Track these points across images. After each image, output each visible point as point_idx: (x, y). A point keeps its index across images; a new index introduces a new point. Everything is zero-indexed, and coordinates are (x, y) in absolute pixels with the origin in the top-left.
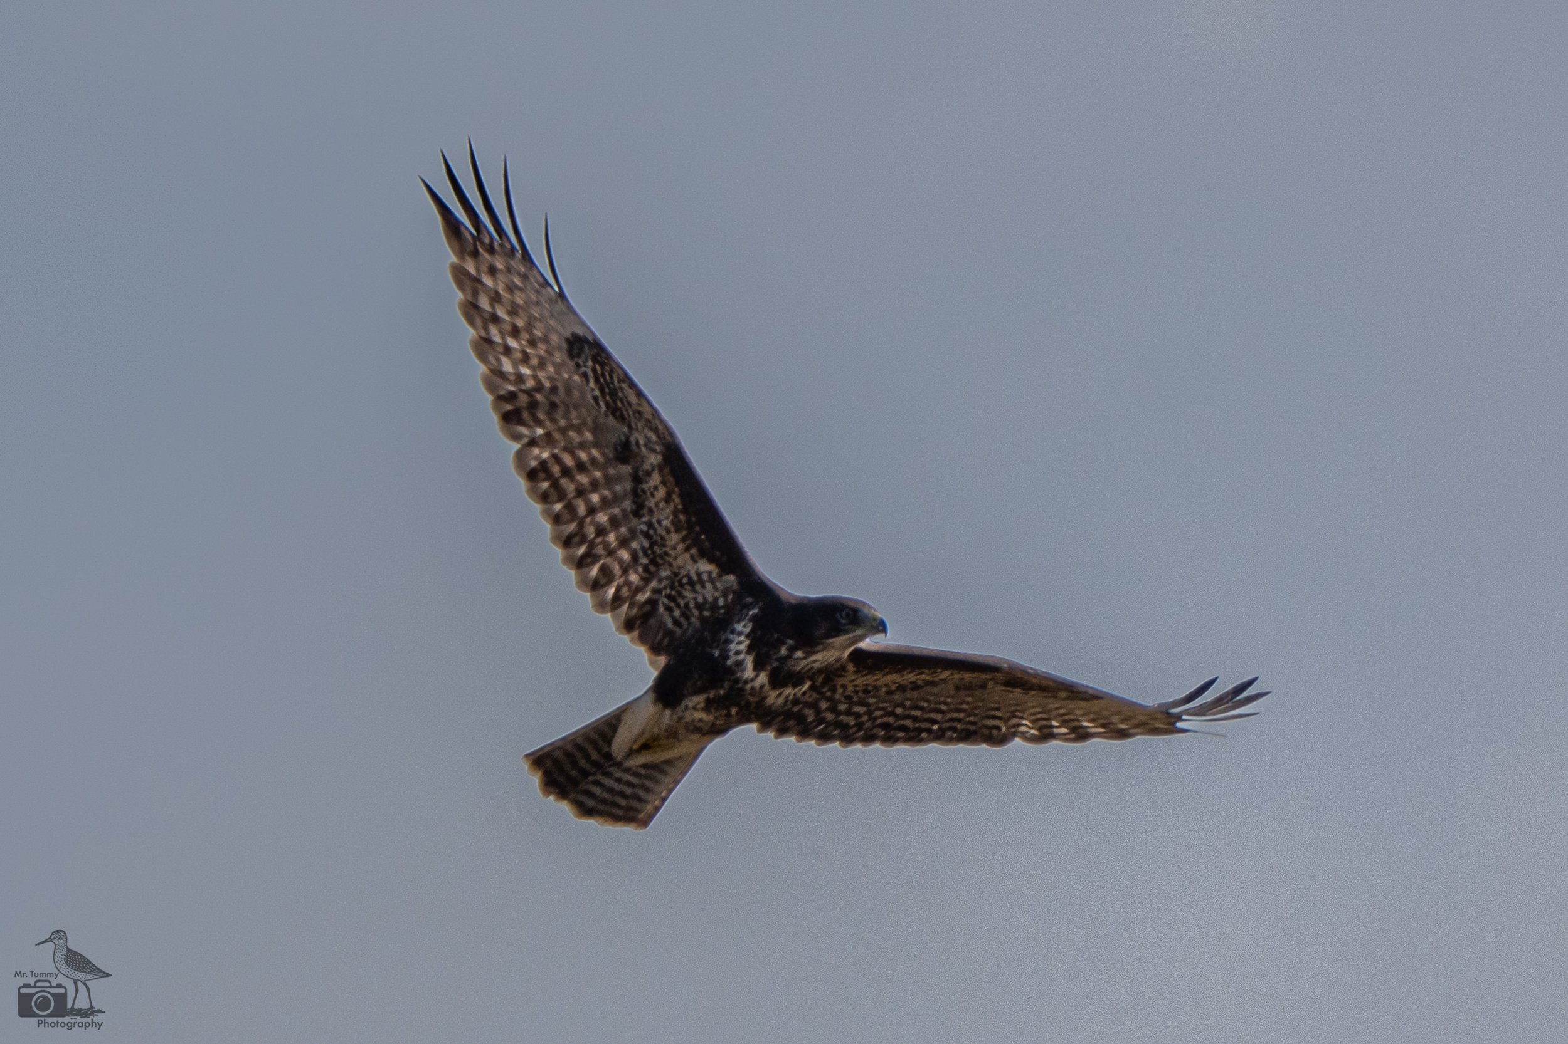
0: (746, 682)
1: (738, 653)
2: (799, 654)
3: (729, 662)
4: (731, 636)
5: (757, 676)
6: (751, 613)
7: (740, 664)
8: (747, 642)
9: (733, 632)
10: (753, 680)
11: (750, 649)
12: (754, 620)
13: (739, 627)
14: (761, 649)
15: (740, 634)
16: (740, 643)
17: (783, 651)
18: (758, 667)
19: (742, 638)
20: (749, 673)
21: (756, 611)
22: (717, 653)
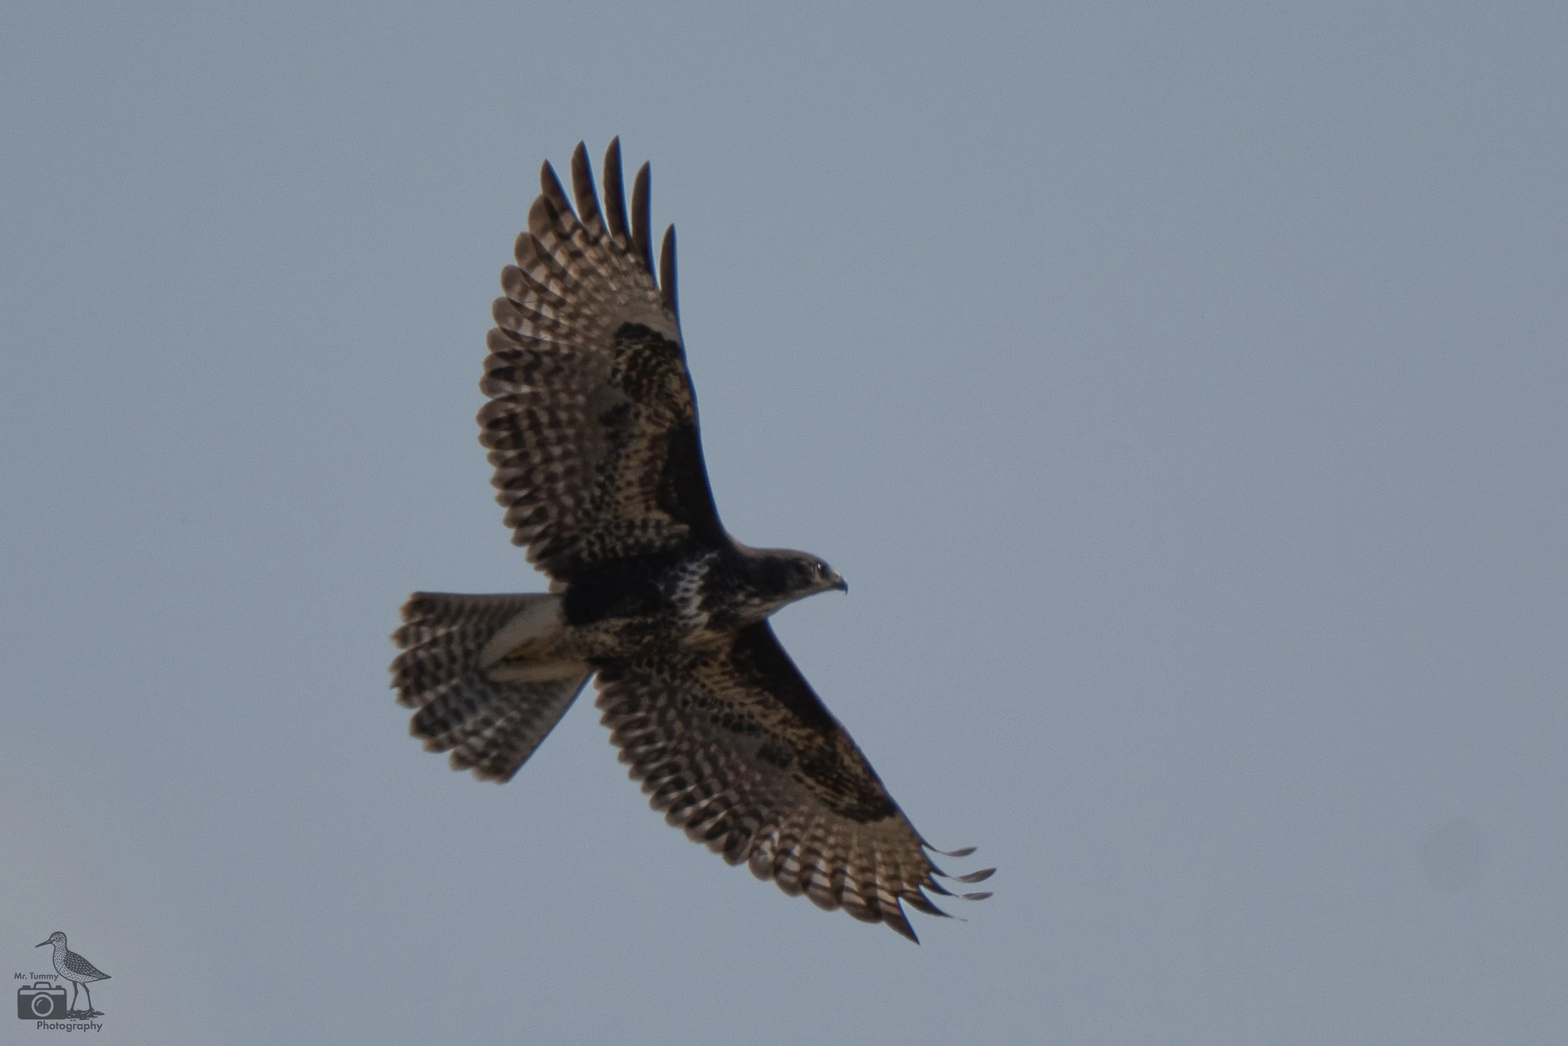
0: (683, 618)
1: (686, 590)
2: (756, 601)
3: (674, 597)
4: (681, 574)
5: (698, 615)
6: (707, 556)
7: (685, 601)
8: (701, 583)
9: (684, 570)
10: (691, 618)
11: (701, 590)
12: (709, 563)
13: (693, 567)
14: (713, 591)
15: (693, 573)
16: (691, 582)
17: (741, 597)
18: (703, 607)
19: (696, 578)
20: (691, 610)
21: (714, 555)
22: (661, 587)
